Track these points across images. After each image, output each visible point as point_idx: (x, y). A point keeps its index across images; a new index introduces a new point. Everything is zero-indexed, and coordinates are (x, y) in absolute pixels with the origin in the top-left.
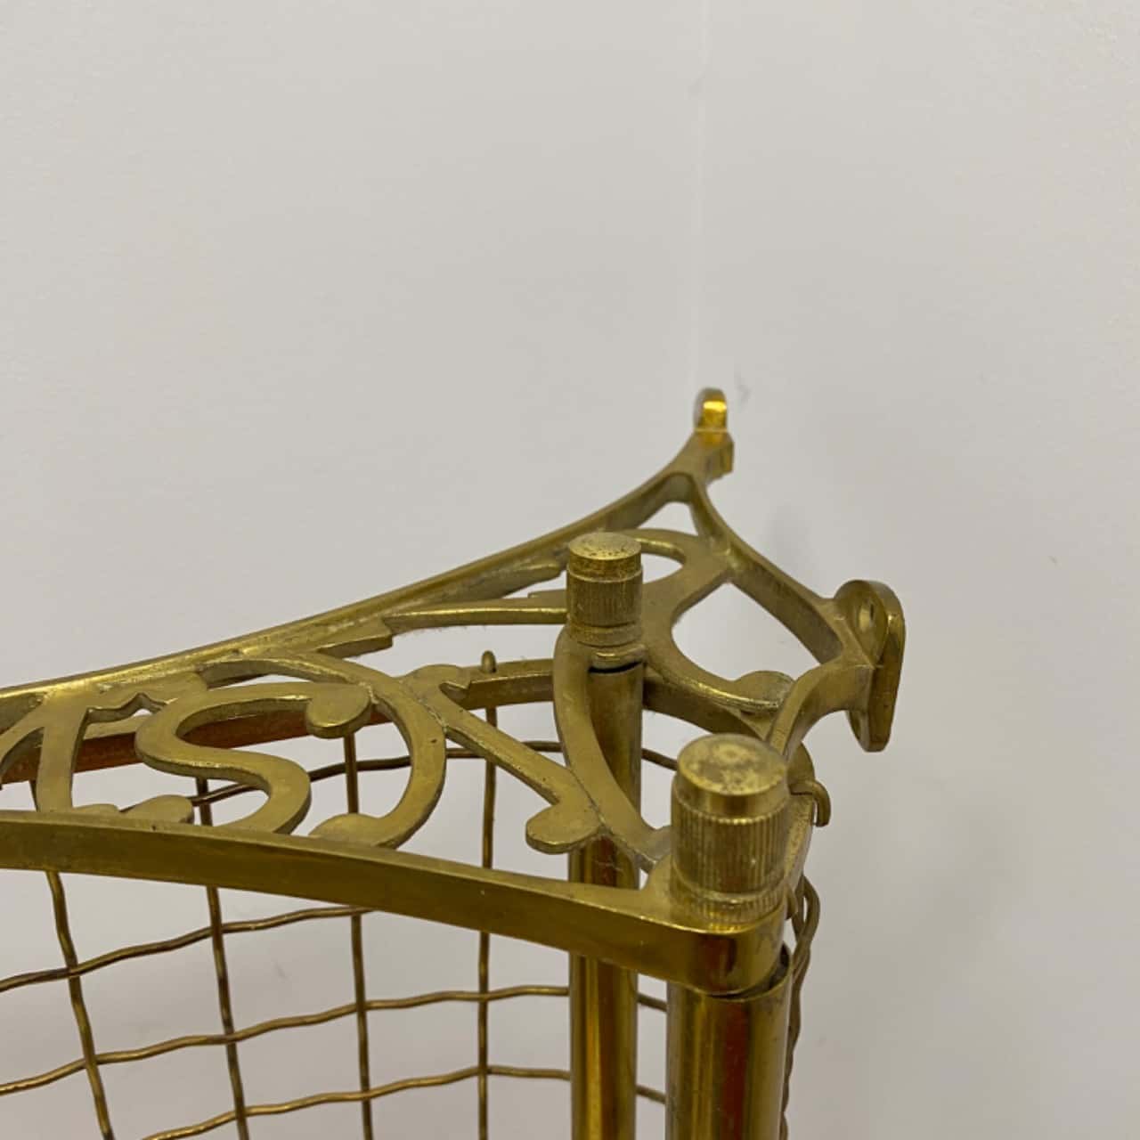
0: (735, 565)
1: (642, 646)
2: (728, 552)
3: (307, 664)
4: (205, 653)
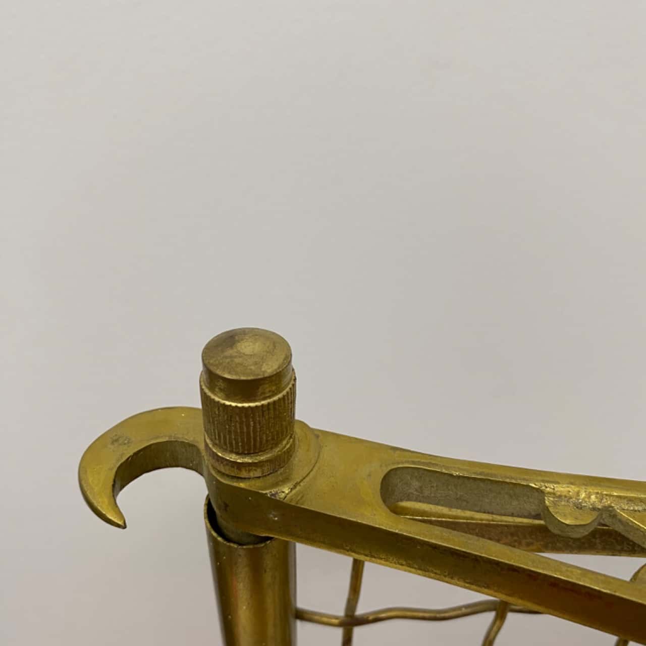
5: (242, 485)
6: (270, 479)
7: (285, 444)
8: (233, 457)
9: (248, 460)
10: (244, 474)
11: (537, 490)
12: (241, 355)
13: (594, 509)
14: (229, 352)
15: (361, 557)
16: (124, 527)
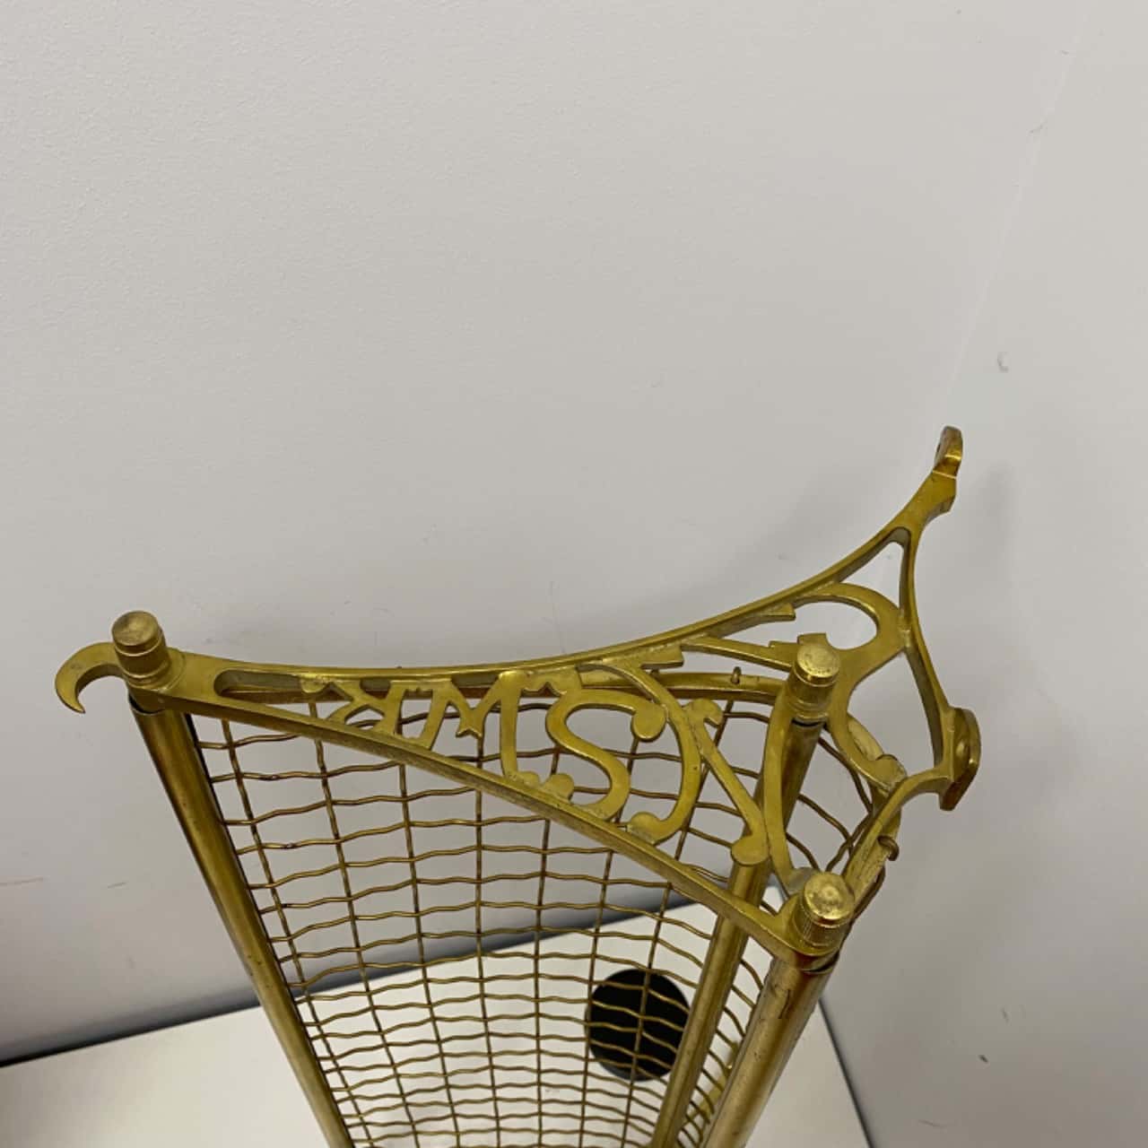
0: (908, 645)
1: (826, 714)
2: (908, 631)
3: (635, 677)
4: (583, 657)
5: (144, 687)
6: (158, 683)
7: (164, 666)
8: (136, 676)
9: (143, 676)
10: (142, 682)
11: (297, 677)
12: (131, 632)
13: (324, 684)
14: (125, 630)
15: (226, 719)
16: (84, 712)
